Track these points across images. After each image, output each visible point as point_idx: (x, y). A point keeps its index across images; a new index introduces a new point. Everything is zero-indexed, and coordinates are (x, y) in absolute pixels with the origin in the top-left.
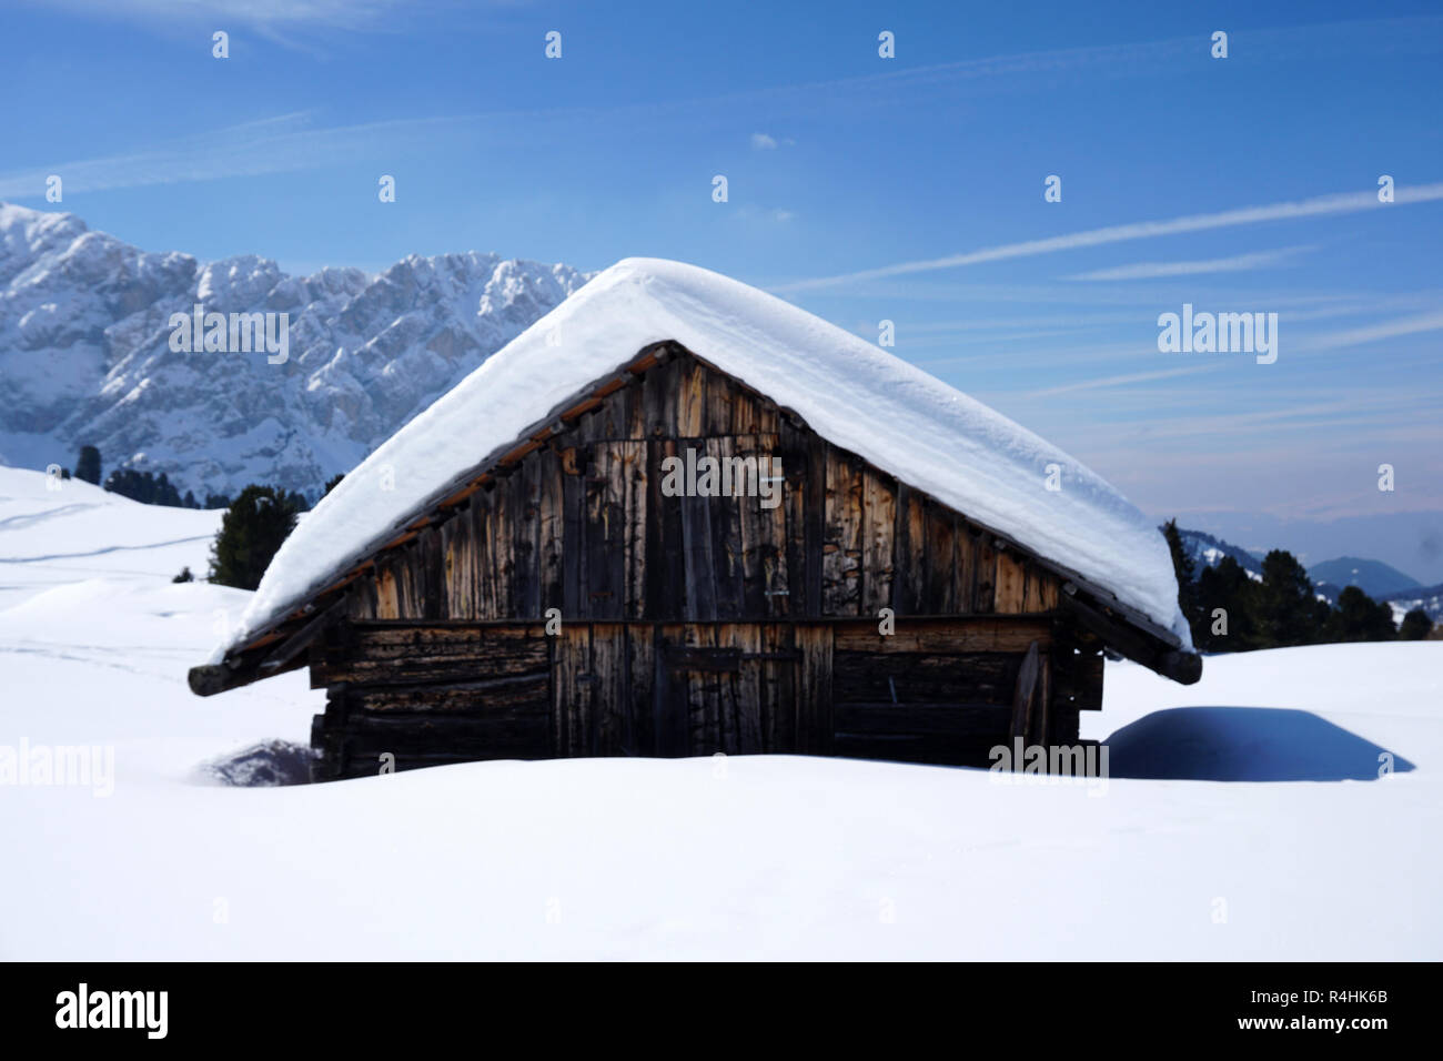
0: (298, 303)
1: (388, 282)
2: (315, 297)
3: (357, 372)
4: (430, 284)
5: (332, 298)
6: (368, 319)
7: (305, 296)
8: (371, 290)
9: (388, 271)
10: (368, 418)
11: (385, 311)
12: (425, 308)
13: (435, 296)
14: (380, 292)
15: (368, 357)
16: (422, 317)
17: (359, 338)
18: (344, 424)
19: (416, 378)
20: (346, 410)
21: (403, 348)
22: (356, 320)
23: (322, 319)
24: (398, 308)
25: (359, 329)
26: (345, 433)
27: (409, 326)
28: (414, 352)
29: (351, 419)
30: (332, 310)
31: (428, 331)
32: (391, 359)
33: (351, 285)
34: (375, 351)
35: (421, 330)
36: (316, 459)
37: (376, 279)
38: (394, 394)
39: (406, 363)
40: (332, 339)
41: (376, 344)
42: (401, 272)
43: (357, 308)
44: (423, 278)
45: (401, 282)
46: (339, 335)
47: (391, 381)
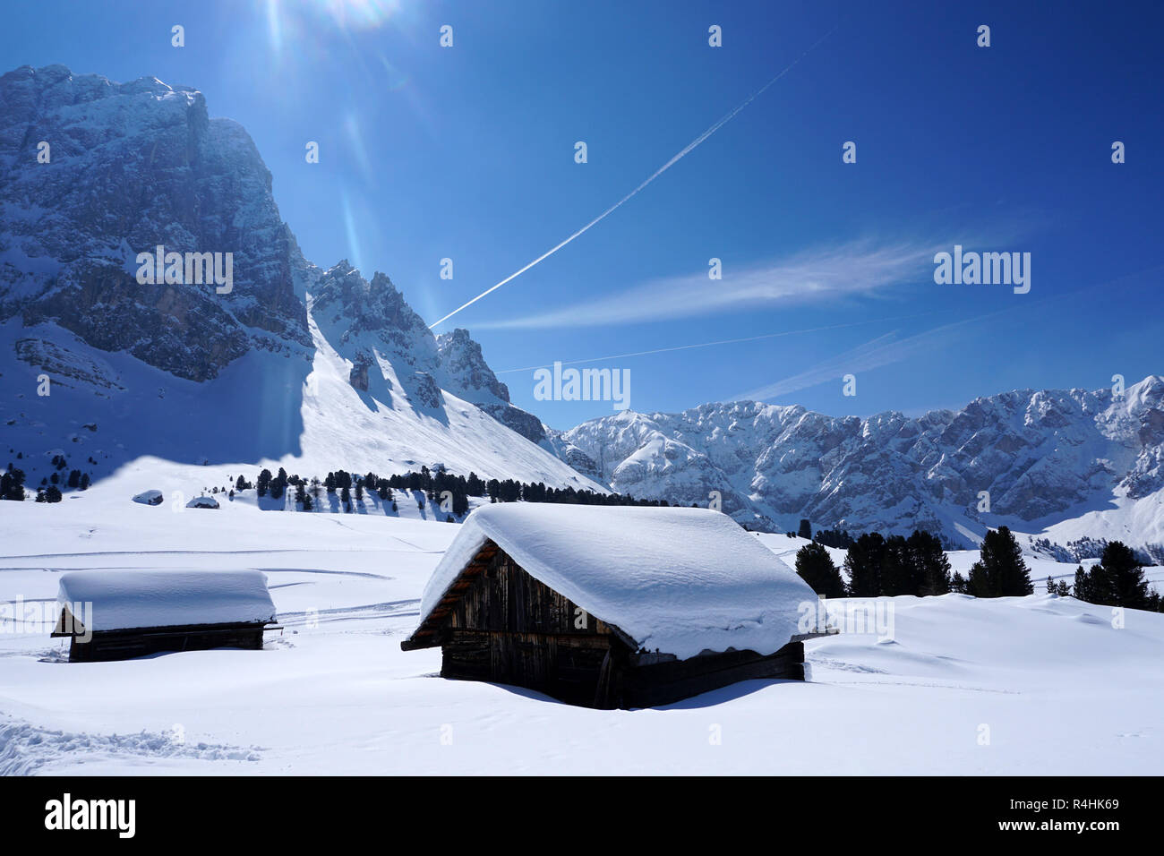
0: (917, 433)
1: (966, 414)
2: (925, 428)
3: (954, 466)
4: (991, 412)
5: (935, 428)
6: (957, 436)
7: (920, 428)
8: (956, 420)
9: (965, 408)
10: (965, 491)
11: (967, 431)
12: (991, 426)
13: (996, 419)
14: (962, 421)
15: (960, 457)
16: (989, 431)
17: (953, 447)
18: (951, 495)
19: (991, 466)
20: (951, 488)
21: (981, 450)
22: (950, 437)
23: (931, 439)
24: (974, 428)
25: (953, 442)
26: (952, 501)
27: (982, 437)
28: (988, 451)
29: (955, 493)
30: (936, 434)
31: (994, 439)
32: (974, 457)
33: (944, 419)
34: (964, 453)
35: (990, 438)
36: (937, 516)
37: (959, 414)
38: (978, 476)
39: (983, 458)
40: (938, 450)
41: (964, 449)
42: (973, 408)
43: (950, 430)
44: (987, 409)
45: (974, 414)
46: (941, 447)
47: (976, 469)
